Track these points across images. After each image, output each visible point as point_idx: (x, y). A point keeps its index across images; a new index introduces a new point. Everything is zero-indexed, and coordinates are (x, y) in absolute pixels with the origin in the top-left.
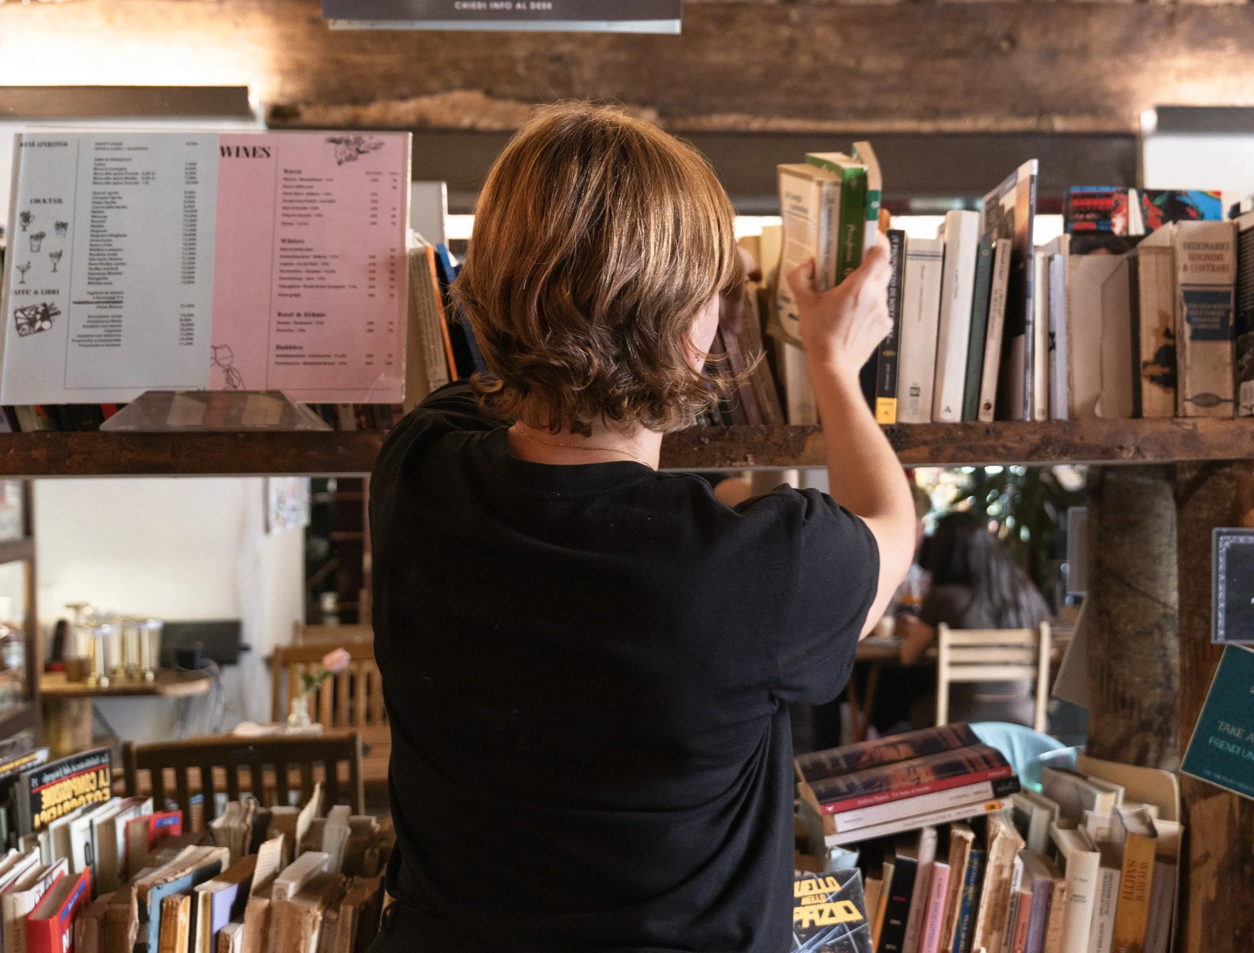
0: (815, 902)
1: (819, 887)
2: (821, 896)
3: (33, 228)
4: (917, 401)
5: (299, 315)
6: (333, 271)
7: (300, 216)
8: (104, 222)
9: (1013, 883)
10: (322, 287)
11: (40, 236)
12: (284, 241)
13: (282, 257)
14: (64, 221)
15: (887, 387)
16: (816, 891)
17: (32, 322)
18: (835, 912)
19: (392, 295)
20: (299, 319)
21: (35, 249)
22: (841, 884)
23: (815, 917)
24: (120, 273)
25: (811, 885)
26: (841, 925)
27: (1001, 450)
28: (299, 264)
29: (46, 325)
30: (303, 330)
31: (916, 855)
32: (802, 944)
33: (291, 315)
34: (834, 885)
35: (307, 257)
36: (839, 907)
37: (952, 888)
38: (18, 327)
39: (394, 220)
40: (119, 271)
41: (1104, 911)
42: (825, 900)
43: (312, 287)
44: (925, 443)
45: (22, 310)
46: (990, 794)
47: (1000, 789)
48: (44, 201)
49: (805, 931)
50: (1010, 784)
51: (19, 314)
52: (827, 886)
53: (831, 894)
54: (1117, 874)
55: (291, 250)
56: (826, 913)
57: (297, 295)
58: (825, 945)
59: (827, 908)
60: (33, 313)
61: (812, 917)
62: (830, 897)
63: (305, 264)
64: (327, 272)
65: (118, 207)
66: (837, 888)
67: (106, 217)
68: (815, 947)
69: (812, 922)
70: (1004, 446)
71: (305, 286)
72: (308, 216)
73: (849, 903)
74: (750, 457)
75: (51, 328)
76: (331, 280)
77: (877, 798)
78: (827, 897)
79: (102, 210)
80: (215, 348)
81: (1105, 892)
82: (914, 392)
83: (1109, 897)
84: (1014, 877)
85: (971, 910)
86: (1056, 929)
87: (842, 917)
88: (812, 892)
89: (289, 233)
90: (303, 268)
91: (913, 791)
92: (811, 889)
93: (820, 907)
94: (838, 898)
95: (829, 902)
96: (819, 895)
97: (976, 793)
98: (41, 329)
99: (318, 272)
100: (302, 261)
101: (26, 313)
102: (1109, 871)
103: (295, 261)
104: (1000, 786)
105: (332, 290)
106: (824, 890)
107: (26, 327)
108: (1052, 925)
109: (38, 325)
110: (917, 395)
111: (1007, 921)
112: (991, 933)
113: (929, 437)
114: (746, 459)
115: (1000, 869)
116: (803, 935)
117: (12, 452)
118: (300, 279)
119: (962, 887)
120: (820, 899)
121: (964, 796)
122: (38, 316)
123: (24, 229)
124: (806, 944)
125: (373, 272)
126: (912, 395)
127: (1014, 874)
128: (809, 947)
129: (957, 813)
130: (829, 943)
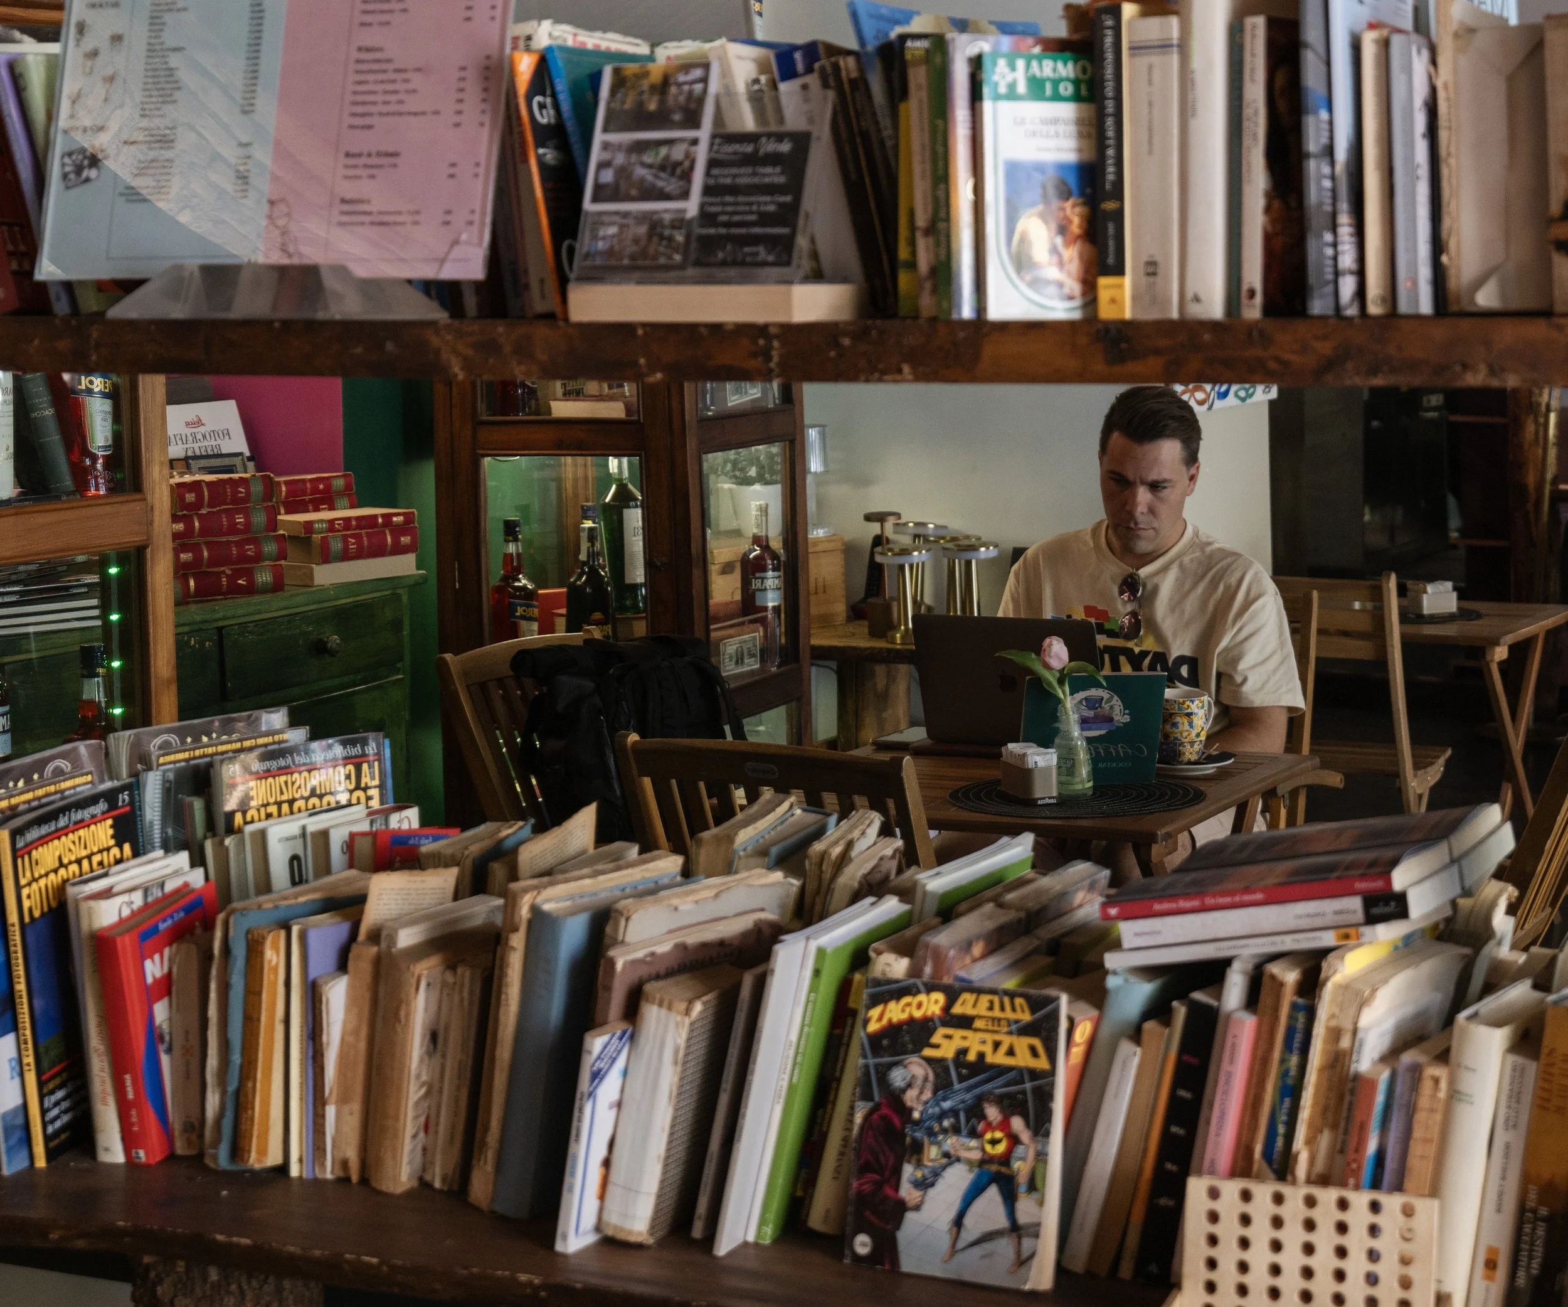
0: (990, 1027)
1: (1002, 1009)
2: (1003, 1023)
3: (89, 43)
4: (1154, 284)
5: (369, 155)
6: (414, 91)
7: (382, 12)
8: (161, 30)
9: (1354, 1057)
10: (400, 114)
11: (94, 54)
12: (360, 49)
13: (357, 72)
14: (120, 32)
15: (1111, 260)
16: (997, 1013)
17: (79, 170)
18: (1017, 1050)
19: (482, 124)
20: (370, 161)
21: (88, 70)
22: (1033, 1011)
23: (988, 1049)
24: (175, 102)
25: (991, 1002)
26: (1020, 1070)
27: (1273, 365)
28: (376, 82)
29: (93, 173)
30: (372, 177)
31: (1219, 996)
32: (960, 1082)
33: (360, 155)
34: (1023, 1011)
35: (384, 71)
36: (1022, 1044)
37: (1260, 1053)
38: (65, 176)
39: (493, 13)
40: (173, 98)
41: (1511, 1123)
42: (1005, 1029)
43: (388, 114)
44: (1157, 352)
45: (70, 154)
46: (1360, 916)
47: (1375, 911)
48: (101, 6)
49: (970, 1066)
50: (1393, 904)
51: (67, 160)
52: (1014, 1010)
53: (1017, 1022)
54: (1532, 1067)
55: (368, 61)
56: (1004, 1048)
57: (370, 127)
58: (990, 1093)
59: (1007, 1041)
60: (80, 157)
61: (983, 1048)
62: (1014, 1027)
63: (382, 82)
64: (407, 92)
65: (179, 10)
66: (1026, 1017)
67: (164, 24)
68: (977, 1091)
69: (981, 1056)
70: (1277, 359)
71: (381, 114)
72: (391, 11)
73: (1036, 1042)
74: (906, 369)
75: (98, 177)
76: (412, 104)
77: (1183, 904)
78: (1009, 1025)
79: (160, 14)
80: (272, 203)
81: (1513, 1094)
82: (1151, 270)
83: (1518, 1102)
84: (1355, 1049)
85: (1292, 1091)
86: (1427, 1141)
87: (1023, 1059)
88: (989, 1014)
89: (369, 38)
90: (379, 88)
91: (1237, 899)
92: (991, 1008)
93: (997, 1037)
94: (1025, 1030)
95: (1010, 1033)
96: (999, 1020)
97: (1336, 913)
98: (87, 180)
99: (396, 92)
100: (380, 77)
101: (74, 157)
102: (1519, 1060)
103: (371, 77)
104: (1376, 905)
105: (412, 119)
106: (1009, 1014)
107: (72, 176)
108: (1418, 1133)
109: (85, 174)
110: (1154, 274)
111: (1344, 1115)
112: (1321, 1132)
113: (1163, 343)
114: (900, 371)
115: (1335, 1034)
116: (964, 1071)
117: (36, 342)
118: (374, 103)
119: (1277, 1054)
120: (999, 1026)
121: (1317, 915)
122: (86, 162)
123: (78, 45)
124: (965, 1084)
125: (462, 90)
126: (1148, 274)
127: (1357, 1045)
128: (969, 1089)
129: (1294, 940)
130: (998, 1091)
